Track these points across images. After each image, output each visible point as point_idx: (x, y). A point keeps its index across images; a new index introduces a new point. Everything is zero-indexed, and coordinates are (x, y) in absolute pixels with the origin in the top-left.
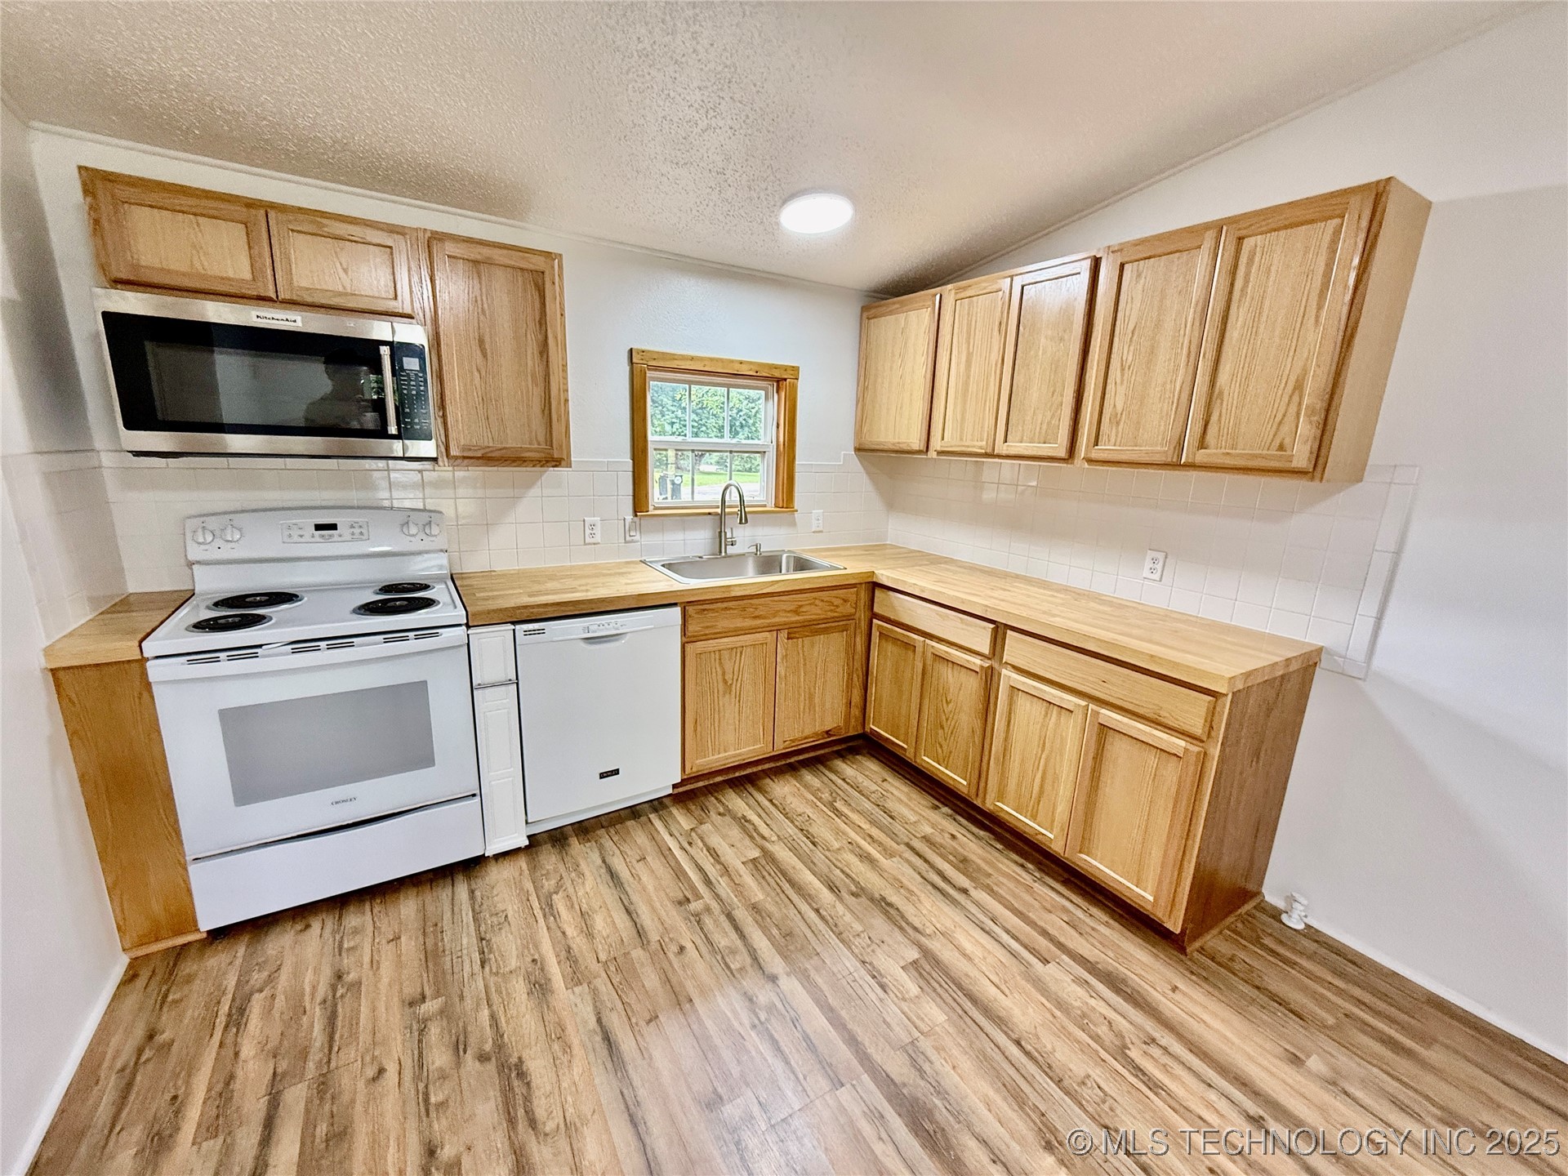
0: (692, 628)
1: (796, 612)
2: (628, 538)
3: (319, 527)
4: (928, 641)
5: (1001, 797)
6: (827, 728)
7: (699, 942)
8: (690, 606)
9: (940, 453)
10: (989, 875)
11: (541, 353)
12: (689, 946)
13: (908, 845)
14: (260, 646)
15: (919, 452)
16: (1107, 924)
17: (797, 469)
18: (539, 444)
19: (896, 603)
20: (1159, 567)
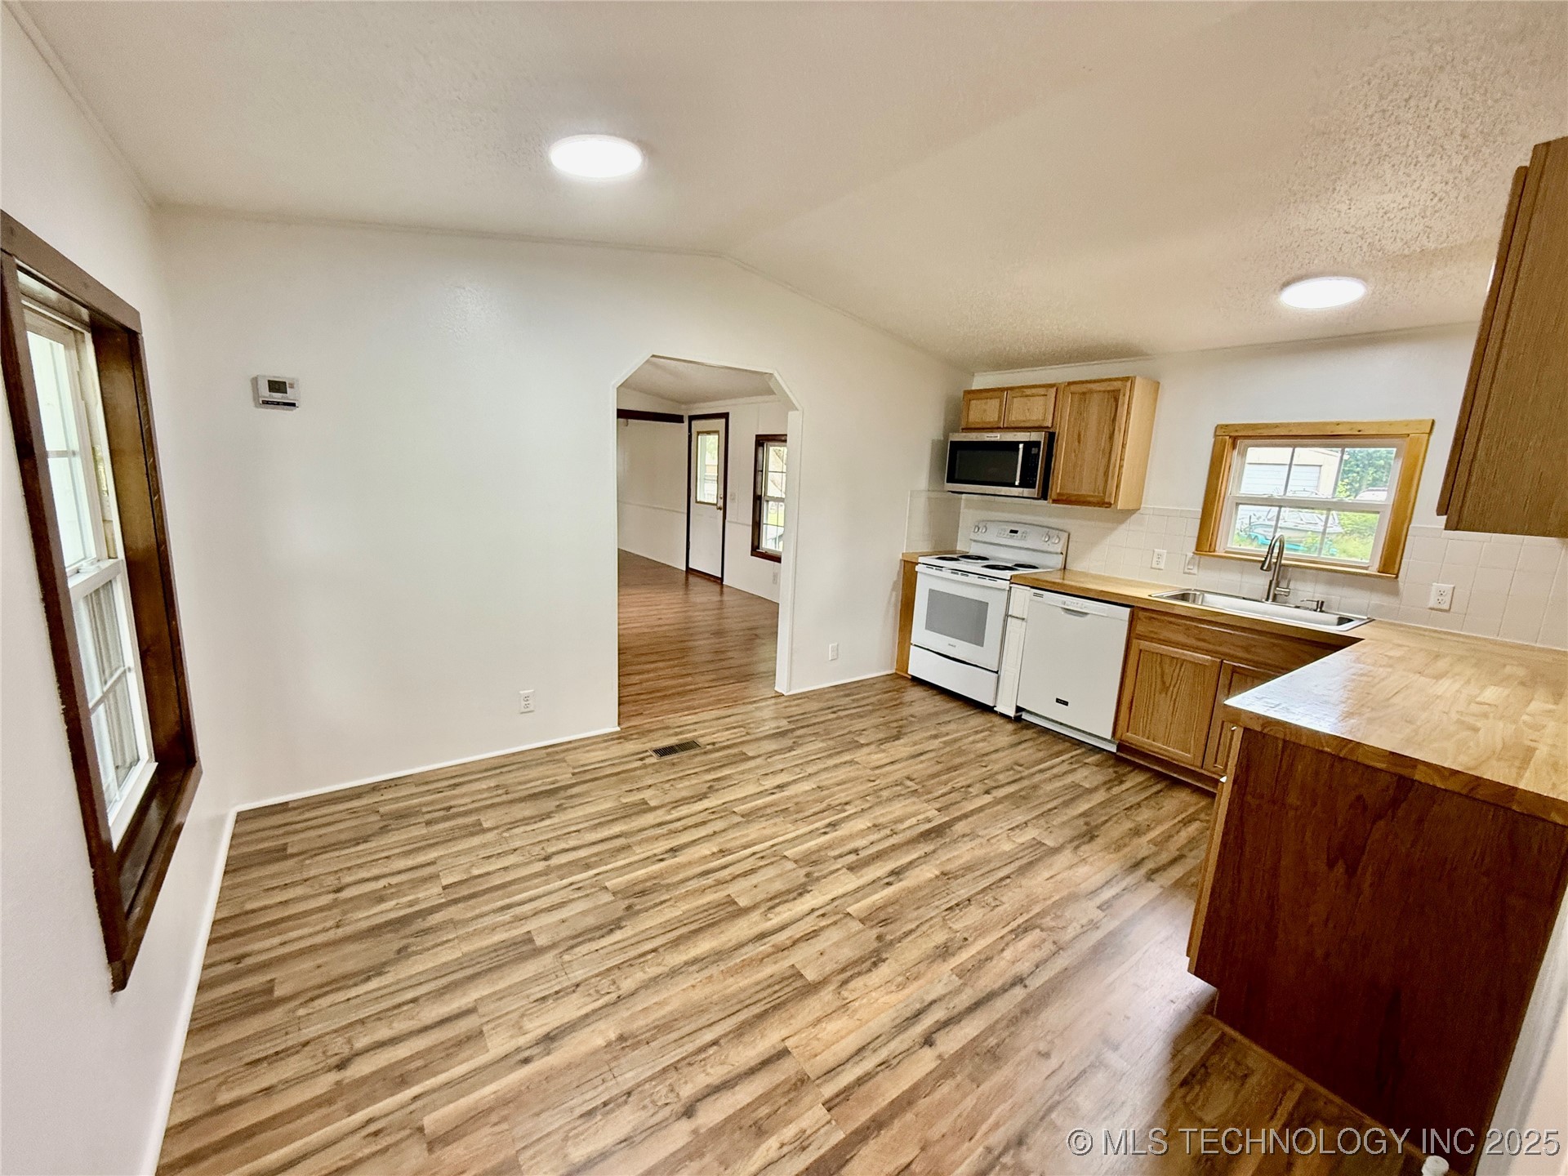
3: (1012, 531)
8: (1140, 613)
11: (1110, 438)
17: (1412, 532)
18: (1096, 493)
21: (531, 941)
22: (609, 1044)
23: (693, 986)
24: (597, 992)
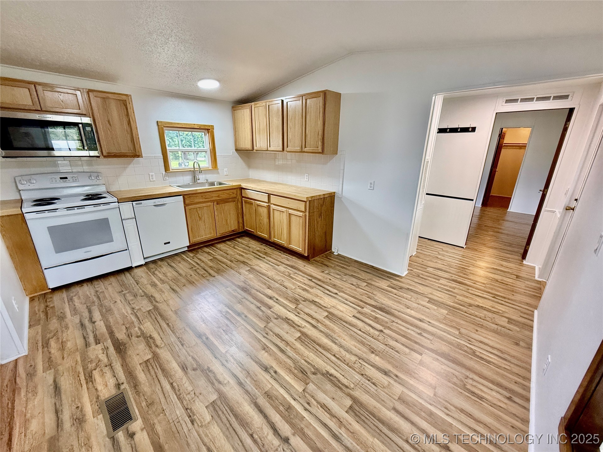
0: (187, 202)
1: (218, 197)
2: (164, 179)
3: (61, 178)
4: (255, 202)
5: (274, 237)
6: (232, 230)
7: (195, 274)
8: (186, 196)
9: (256, 150)
10: (271, 255)
11: (128, 124)
12: (193, 274)
13: (252, 252)
14: (57, 209)
15: (251, 150)
16: (295, 259)
17: (217, 156)
18: (132, 151)
19: (247, 192)
20: (308, 177)
21: (351, 407)
22: (376, 355)
23: (344, 340)
24: (361, 367)
